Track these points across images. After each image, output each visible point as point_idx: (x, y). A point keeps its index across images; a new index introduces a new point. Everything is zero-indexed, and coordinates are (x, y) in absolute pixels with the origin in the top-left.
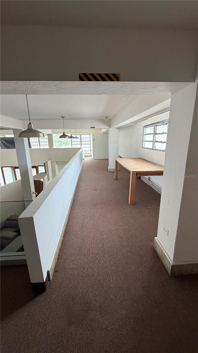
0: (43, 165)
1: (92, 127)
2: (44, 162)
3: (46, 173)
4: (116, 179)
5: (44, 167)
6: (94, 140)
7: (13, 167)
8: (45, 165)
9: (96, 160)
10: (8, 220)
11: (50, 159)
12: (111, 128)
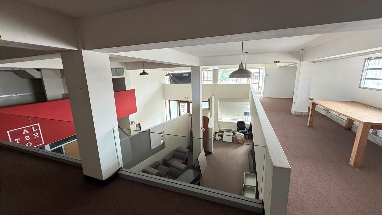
0: (208, 101)
1: (276, 61)
2: (209, 98)
3: (209, 109)
4: (309, 126)
5: (208, 103)
6: (267, 75)
7: (178, 100)
8: (209, 101)
9: (267, 99)
10: (176, 150)
11: (214, 95)
12: (302, 61)
